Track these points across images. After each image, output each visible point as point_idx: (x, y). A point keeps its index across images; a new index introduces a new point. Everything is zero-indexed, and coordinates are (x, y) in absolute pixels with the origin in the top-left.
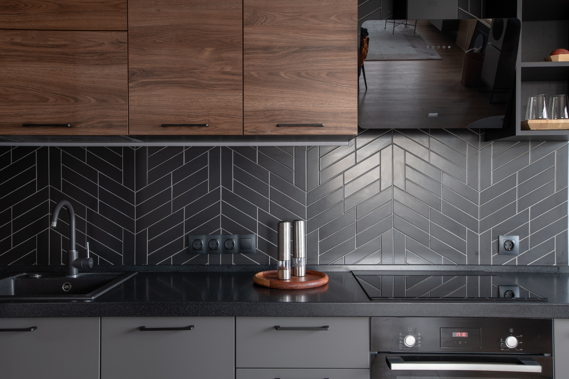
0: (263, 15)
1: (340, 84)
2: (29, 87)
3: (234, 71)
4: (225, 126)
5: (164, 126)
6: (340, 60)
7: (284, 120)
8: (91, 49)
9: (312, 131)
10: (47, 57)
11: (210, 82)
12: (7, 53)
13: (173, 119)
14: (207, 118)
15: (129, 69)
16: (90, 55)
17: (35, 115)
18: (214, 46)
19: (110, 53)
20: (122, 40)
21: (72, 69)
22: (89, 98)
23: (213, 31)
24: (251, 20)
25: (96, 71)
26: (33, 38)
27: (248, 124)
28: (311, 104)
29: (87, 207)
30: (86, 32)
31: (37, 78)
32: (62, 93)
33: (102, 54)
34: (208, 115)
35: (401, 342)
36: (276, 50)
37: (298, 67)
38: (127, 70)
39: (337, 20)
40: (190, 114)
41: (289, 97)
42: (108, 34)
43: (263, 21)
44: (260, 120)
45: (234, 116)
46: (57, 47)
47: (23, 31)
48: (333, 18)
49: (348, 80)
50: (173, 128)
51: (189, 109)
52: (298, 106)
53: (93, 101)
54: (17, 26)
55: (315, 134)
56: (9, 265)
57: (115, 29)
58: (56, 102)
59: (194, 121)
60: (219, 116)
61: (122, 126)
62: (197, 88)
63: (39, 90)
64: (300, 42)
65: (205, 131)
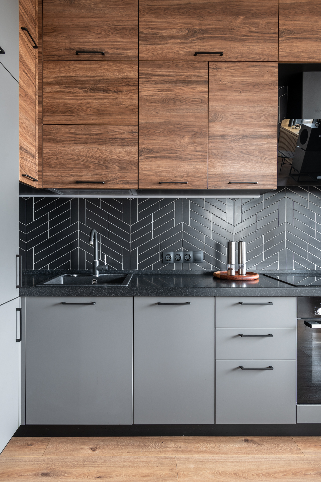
0: (220, 116)
1: (267, 158)
2: (79, 159)
3: (202, 150)
4: (197, 183)
5: (160, 183)
6: (267, 143)
7: (233, 180)
8: (116, 136)
9: (250, 186)
10: (90, 141)
11: (188, 157)
12: (66, 139)
13: (165, 179)
14: (186, 179)
15: (139, 148)
16: (116, 140)
17: (82, 176)
18: (191, 135)
19: (127, 138)
20: (135, 131)
21: (105, 149)
22: (115, 166)
23: (190, 126)
24: (213, 119)
25: (119, 150)
26: (82, 129)
27: (211, 182)
28: (249, 170)
29: (101, 234)
30: (113, 126)
31: (84, 154)
32: (98, 163)
33: (123, 139)
34: (187, 177)
35: (315, 312)
36: (228, 137)
37: (242, 148)
38: (138, 149)
39: (265, 119)
40: (175, 176)
41: (236, 166)
42: (126, 127)
43: (220, 120)
44: (218, 180)
45: (203, 177)
46: (96, 135)
47: (76, 125)
48: (262, 118)
49: (272, 156)
50: (166, 184)
51: (175, 173)
52: (241, 171)
53: (117, 168)
54: (72, 122)
55: (252, 188)
56: (54, 269)
57: (130, 124)
58: (95, 168)
59: (178, 180)
60: (193, 177)
61: (134, 183)
62: (180, 160)
63: (85, 161)
64: (243, 133)
65: (184, 186)
